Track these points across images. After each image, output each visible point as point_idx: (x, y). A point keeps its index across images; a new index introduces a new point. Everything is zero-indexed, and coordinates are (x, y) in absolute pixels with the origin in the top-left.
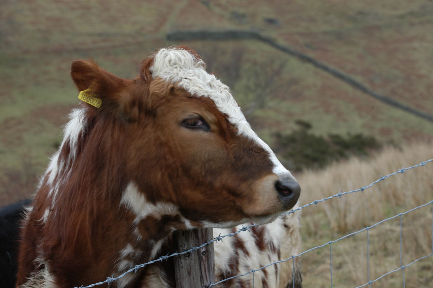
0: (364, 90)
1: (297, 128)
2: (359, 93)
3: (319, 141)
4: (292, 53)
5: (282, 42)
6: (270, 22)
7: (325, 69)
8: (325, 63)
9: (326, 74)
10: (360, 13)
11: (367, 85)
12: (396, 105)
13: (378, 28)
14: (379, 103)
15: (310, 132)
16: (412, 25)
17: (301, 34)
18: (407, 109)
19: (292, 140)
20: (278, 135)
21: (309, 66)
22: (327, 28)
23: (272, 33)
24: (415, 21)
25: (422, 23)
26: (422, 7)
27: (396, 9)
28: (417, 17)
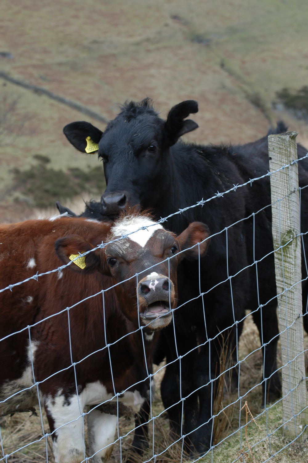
1: (35, 163)
3: (59, 175)
4: (26, 86)
5: (16, 76)
6: (3, 55)
7: (62, 101)
8: (61, 95)
9: (62, 106)
10: (95, 42)
15: (49, 166)
16: (148, 51)
17: (35, 67)
19: (30, 175)
20: (16, 171)
21: (44, 98)
23: (5, 67)
24: (151, 47)
25: (158, 49)
26: (159, 33)
27: (131, 36)
28: (153, 44)
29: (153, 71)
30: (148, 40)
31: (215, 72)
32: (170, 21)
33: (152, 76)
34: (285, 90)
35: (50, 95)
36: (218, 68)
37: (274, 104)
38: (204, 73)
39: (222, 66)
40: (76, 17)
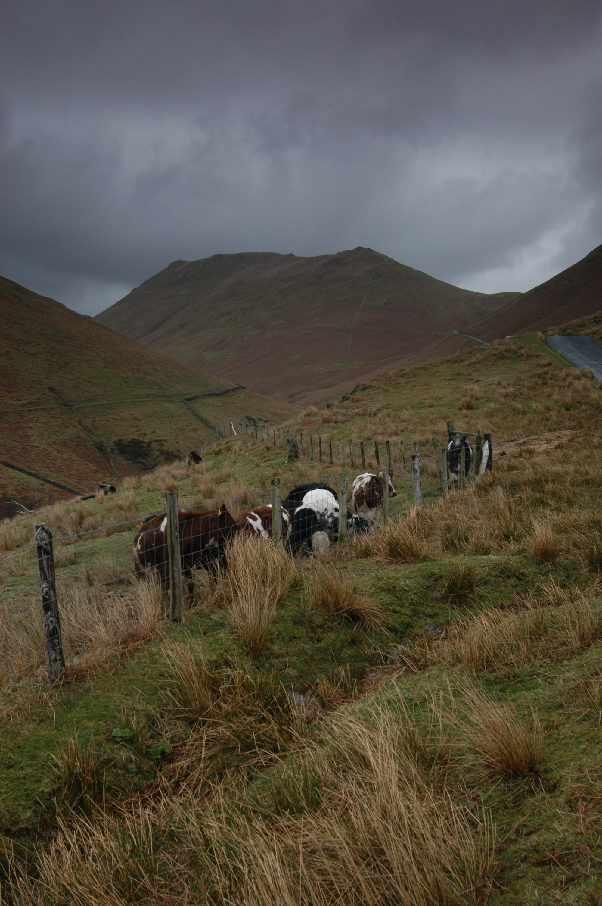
12: (13, 467)
13: (6, 412)
16: (30, 411)
18: (20, 470)
24: (33, 408)
25: (37, 410)
26: (38, 399)
27: (20, 400)
28: (34, 406)
29: (31, 425)
30: (31, 403)
31: (74, 427)
32: (47, 392)
33: (31, 428)
34: (120, 440)
36: (76, 424)
37: (112, 449)
38: (67, 427)
39: (80, 422)
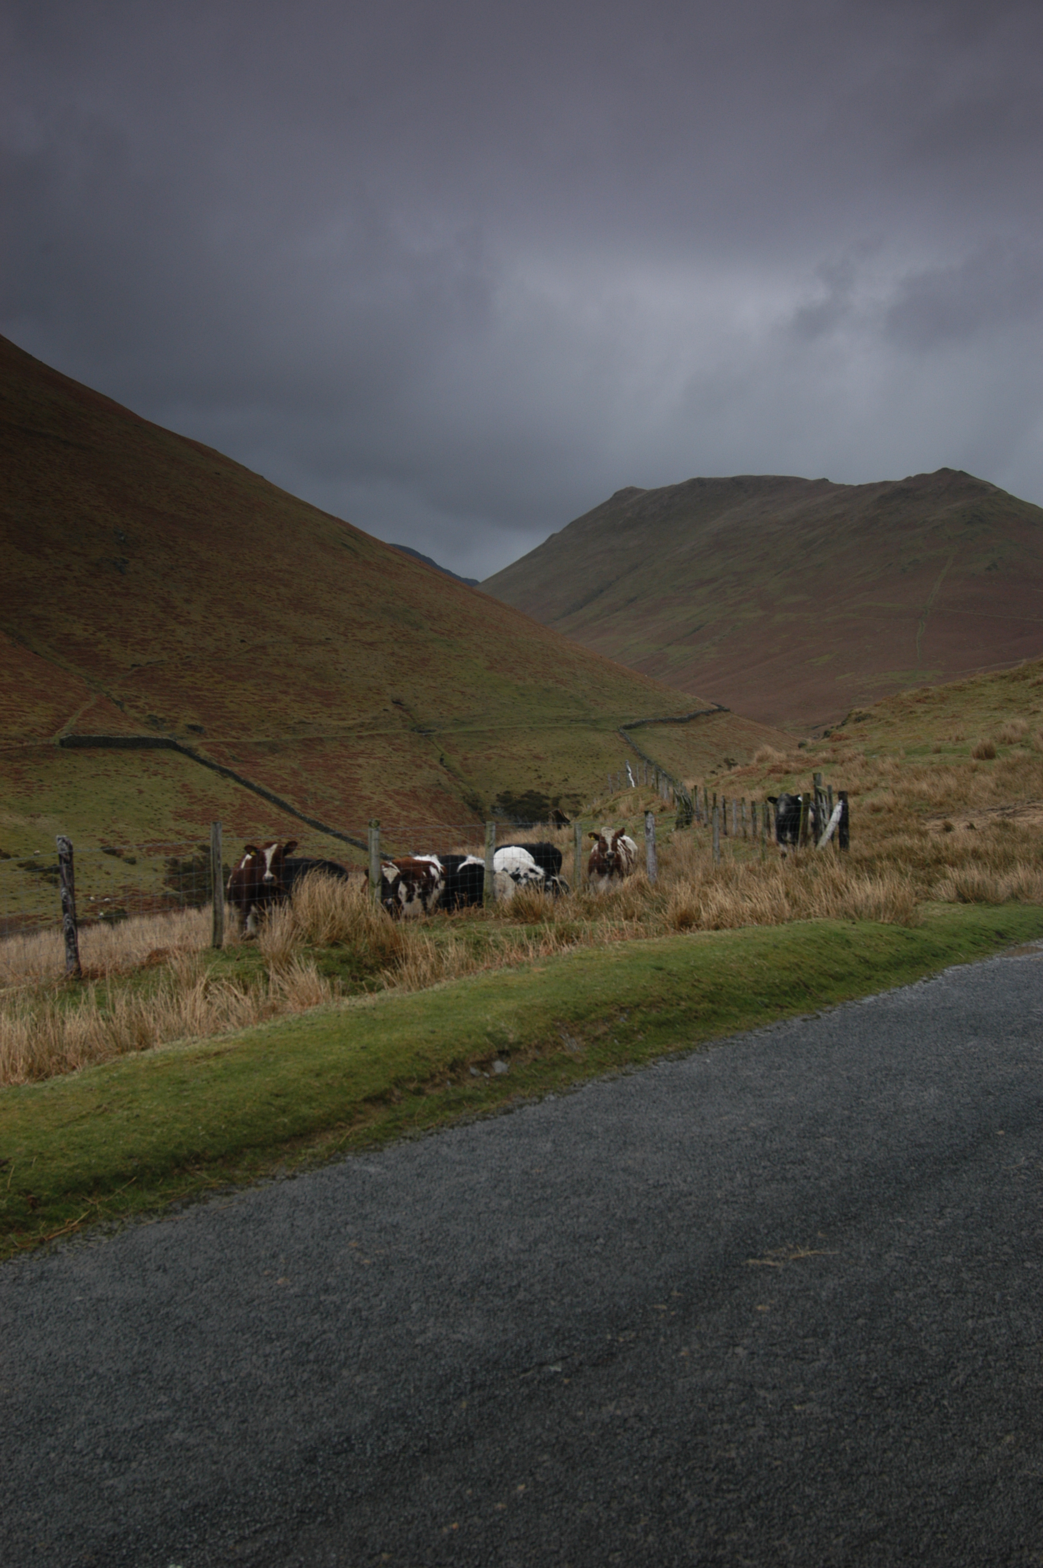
0: (291, 811)
1: (199, 854)
2: (284, 815)
4: (212, 766)
5: (203, 753)
6: (194, 728)
7: (249, 785)
8: (251, 780)
9: (248, 791)
10: (301, 722)
11: (296, 806)
12: (326, 830)
13: (321, 739)
14: (306, 827)
16: (360, 737)
17: (228, 745)
18: (338, 836)
19: (188, 868)
20: (175, 863)
21: (231, 781)
22: (262, 739)
23: (193, 742)
24: (365, 734)
25: (372, 736)
26: (375, 718)
27: (344, 719)
28: (367, 729)
29: (361, 761)
30: (362, 725)
31: (431, 767)
32: (390, 707)
33: (360, 766)
34: (508, 792)
35: (237, 779)
36: (436, 762)
37: (493, 807)
38: (420, 767)
39: (442, 760)
40: (285, 693)
